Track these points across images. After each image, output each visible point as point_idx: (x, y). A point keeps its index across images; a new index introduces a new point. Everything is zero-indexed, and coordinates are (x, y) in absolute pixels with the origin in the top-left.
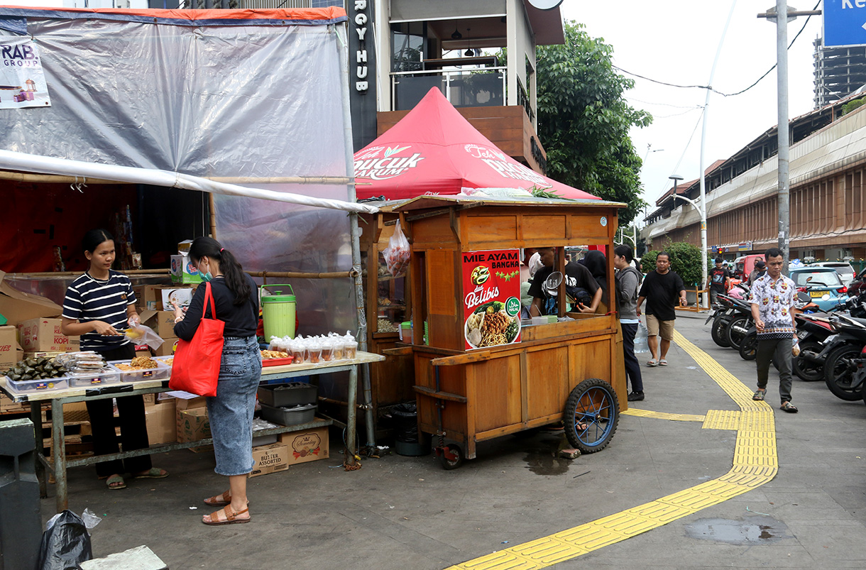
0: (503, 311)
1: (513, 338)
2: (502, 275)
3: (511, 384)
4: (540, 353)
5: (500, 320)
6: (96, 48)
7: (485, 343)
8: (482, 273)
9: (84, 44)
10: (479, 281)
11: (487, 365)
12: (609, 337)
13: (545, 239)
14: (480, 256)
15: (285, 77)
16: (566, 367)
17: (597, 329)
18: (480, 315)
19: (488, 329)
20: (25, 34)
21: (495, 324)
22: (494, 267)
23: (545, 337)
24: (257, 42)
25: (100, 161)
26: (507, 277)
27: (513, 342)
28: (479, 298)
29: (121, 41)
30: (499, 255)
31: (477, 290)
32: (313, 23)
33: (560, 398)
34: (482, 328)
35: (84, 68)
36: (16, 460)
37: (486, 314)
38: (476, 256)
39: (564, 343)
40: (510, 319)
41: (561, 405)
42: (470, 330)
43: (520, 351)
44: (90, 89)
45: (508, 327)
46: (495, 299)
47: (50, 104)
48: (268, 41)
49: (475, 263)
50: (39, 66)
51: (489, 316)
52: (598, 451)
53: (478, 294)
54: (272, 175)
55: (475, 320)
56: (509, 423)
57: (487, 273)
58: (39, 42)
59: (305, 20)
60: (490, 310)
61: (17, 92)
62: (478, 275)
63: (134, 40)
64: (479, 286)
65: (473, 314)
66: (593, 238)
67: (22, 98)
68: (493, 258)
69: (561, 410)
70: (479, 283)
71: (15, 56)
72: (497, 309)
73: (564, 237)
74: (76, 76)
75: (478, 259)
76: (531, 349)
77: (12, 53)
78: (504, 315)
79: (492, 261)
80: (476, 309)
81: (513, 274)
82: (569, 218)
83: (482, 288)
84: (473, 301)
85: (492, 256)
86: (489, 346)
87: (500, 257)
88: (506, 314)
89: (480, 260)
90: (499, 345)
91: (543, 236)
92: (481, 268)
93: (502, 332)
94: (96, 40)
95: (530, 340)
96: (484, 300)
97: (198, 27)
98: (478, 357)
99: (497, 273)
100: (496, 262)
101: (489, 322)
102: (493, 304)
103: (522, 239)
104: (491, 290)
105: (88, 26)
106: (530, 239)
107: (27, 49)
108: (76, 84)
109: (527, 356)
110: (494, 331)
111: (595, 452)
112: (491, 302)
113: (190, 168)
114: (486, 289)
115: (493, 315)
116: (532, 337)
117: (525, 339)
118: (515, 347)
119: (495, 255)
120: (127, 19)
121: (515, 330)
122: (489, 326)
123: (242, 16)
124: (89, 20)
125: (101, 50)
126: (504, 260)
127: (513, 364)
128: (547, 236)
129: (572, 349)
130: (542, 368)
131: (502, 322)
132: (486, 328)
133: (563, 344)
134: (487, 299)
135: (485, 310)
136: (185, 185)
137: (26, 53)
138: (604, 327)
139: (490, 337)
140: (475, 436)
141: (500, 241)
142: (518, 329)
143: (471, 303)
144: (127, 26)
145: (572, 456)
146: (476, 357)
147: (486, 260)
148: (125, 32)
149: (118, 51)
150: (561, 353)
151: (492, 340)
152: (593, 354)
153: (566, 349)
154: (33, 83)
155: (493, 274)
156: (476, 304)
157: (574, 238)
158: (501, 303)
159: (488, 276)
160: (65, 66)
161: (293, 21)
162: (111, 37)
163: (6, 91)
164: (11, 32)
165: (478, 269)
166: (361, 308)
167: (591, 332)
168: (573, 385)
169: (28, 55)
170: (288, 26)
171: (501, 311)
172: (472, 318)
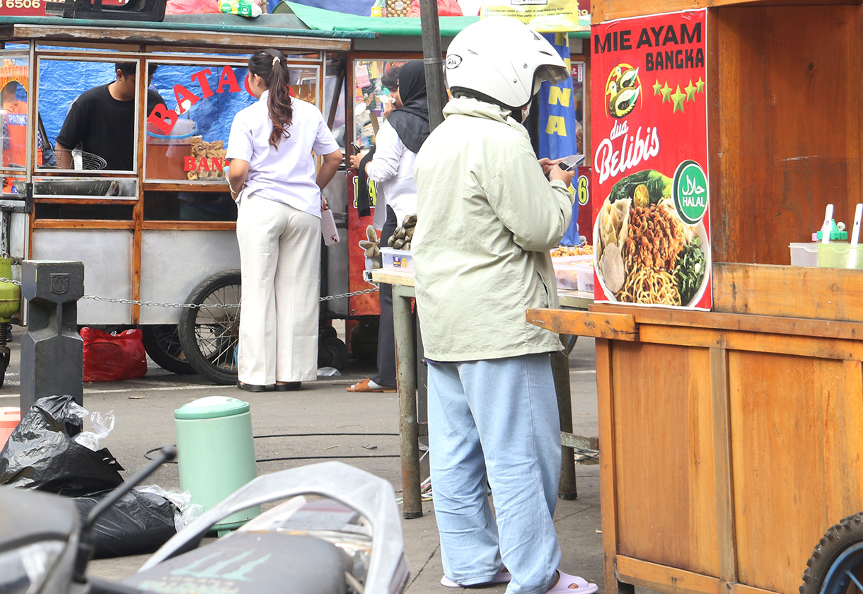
0: (667, 204)
1: (694, 291)
2: (666, 90)
3: (696, 441)
4: (767, 362)
5: (663, 229)
7: (631, 289)
8: (626, 84)
10: (620, 107)
14: (622, 33)
18: (620, 207)
19: (638, 251)
21: (651, 241)
22: (652, 67)
23: (774, 310)
26: (676, 96)
27: (693, 306)
28: (619, 157)
30: (661, 28)
31: (615, 132)
34: (626, 245)
37: (633, 205)
38: (615, 34)
39: (830, 349)
40: (688, 233)
42: (604, 248)
45: (681, 255)
46: (651, 162)
49: (613, 54)
51: (638, 212)
53: (618, 145)
55: (611, 220)
57: (636, 85)
60: (641, 194)
62: (618, 89)
64: (621, 120)
65: (608, 202)
68: (648, 42)
70: (620, 113)
72: (655, 194)
75: (621, 42)
76: (737, 342)
78: (670, 214)
79: (647, 48)
80: (614, 189)
81: (690, 89)
83: (626, 128)
84: (608, 164)
85: (645, 34)
86: (640, 303)
87: (660, 37)
88: (673, 214)
89: (623, 48)
90: (663, 305)
92: (624, 70)
93: (669, 266)
95: (734, 310)
96: (629, 164)
99: (656, 86)
100: (655, 51)
101: (639, 232)
102: (645, 178)
104: (643, 137)
109: (735, 360)
110: (649, 262)
112: (644, 172)
114: (633, 131)
115: (648, 211)
116: (739, 303)
117: (723, 301)
118: (697, 322)
119: (653, 29)
121: (697, 267)
122: (639, 243)
126: (671, 46)
131: (665, 235)
132: (633, 247)
133: (826, 348)
134: (635, 162)
135: (632, 192)
139: (641, 277)
140: (616, 562)
142: (704, 267)
143: (605, 171)
147: (635, 45)
151: (646, 287)
155: (648, 90)
156: (614, 174)
158: (664, 179)
159: (637, 92)
165: (618, 71)
171: (664, 202)
172: (606, 212)
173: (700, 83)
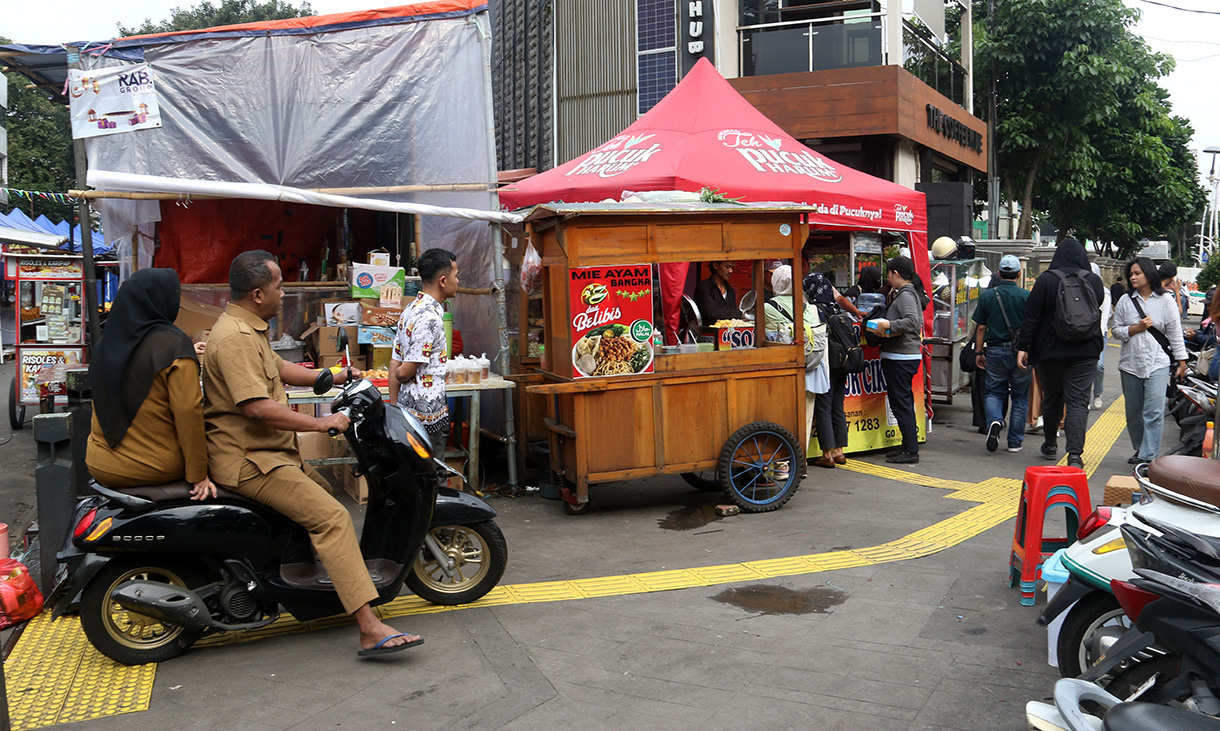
0: (627, 335)
1: (642, 367)
2: (625, 294)
3: (640, 421)
4: (683, 387)
5: (623, 345)
6: (209, 67)
7: (601, 371)
8: (597, 292)
9: (196, 64)
10: (593, 300)
11: (605, 395)
12: (794, 372)
13: (691, 252)
14: (594, 272)
15: (411, 78)
16: (724, 406)
17: (773, 361)
18: (594, 339)
19: (606, 355)
20: (142, 61)
21: (615, 350)
22: (614, 285)
23: (691, 368)
24: (380, 44)
25: (207, 178)
26: (633, 296)
27: (641, 372)
28: (592, 320)
29: (232, 58)
30: (622, 271)
31: (590, 310)
32: (448, 16)
33: (716, 442)
34: (597, 354)
35: (194, 87)
36: (52, 447)
37: (602, 338)
38: (589, 273)
39: (720, 377)
40: (639, 346)
41: (717, 452)
42: (580, 356)
43: (653, 383)
44: (200, 108)
45: (635, 354)
46: (615, 321)
47: (160, 125)
48: (393, 41)
49: (587, 280)
50: (153, 89)
51: (606, 341)
52: (767, 511)
53: (591, 315)
54: (392, 185)
55: (586, 345)
56: (637, 465)
57: (604, 291)
58: (154, 67)
59: (438, 14)
60: (608, 333)
61: (131, 116)
62: (592, 293)
63: (245, 55)
64: (594, 306)
65: (584, 338)
66: (766, 250)
67: (135, 121)
68: (613, 275)
69: (716, 457)
70: (592, 303)
71: (131, 83)
72: (618, 333)
73: (720, 249)
74: (186, 96)
75: (593, 275)
76: (668, 382)
77: (128, 80)
78: (628, 340)
79: (612, 278)
80: (588, 332)
81: (641, 293)
82: (727, 227)
83: (596, 309)
84: (584, 323)
85: (610, 272)
86: (607, 375)
87: (622, 274)
88: (631, 339)
89: (594, 277)
90: (622, 374)
91: (688, 249)
92: (595, 287)
93: (626, 359)
94: (207, 59)
95: (667, 371)
96: (599, 322)
97: (315, 34)
98: (589, 386)
99: (619, 292)
100: (617, 279)
101: (606, 348)
102: (612, 327)
103: (655, 253)
104: (610, 311)
105: (201, 46)
106: (667, 253)
107: (143, 75)
108: (187, 103)
109: (664, 390)
110: (614, 358)
111: (762, 512)
112: (610, 325)
113: (297, 180)
114: (602, 309)
115: (613, 340)
116: (670, 367)
117: (660, 368)
118: (644, 378)
119: (616, 271)
120: (236, 34)
121: (645, 358)
122: (606, 353)
123: (364, 18)
124: (203, 40)
125: (211, 68)
126: (627, 277)
127: (643, 398)
128: (693, 249)
129: (732, 385)
130: (687, 404)
131: (625, 347)
132: (602, 354)
133: (718, 377)
134: (604, 321)
135: (601, 333)
136: (289, 198)
137: (141, 78)
138: (785, 360)
139: (608, 364)
140: (587, 477)
141: (623, 255)
142: (649, 357)
143: (582, 325)
144: (239, 42)
145: (724, 512)
146: (586, 386)
147: (603, 277)
148: (236, 48)
149: (229, 67)
150: (716, 389)
151: (611, 368)
152: (767, 393)
153: (723, 383)
154: (146, 106)
155: (613, 294)
156: (589, 327)
157: (736, 250)
158: (624, 327)
159: (605, 295)
160: (176, 87)
161: (424, 16)
162: (223, 55)
163: (121, 116)
164: (129, 61)
165: (591, 287)
166: (503, 328)
167: (762, 365)
168: (734, 427)
169: (143, 81)
170: (418, 22)
171: (624, 336)
172: (583, 342)
173: (647, 291)
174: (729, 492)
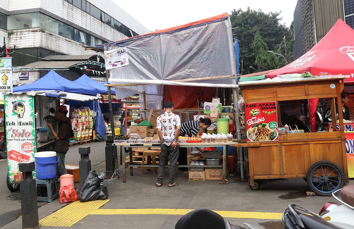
0: (267, 127)
1: (274, 138)
2: (266, 112)
3: (274, 158)
4: (291, 146)
5: (266, 130)
6: (142, 46)
7: (258, 139)
8: (256, 112)
9: (139, 46)
10: (254, 115)
11: (260, 148)
12: (340, 141)
13: (292, 96)
14: (254, 105)
15: (203, 43)
16: (309, 154)
17: (330, 137)
18: (255, 128)
19: (259, 134)
20: (124, 46)
21: (263, 132)
22: (262, 109)
23: (293, 139)
24: (194, 33)
25: (142, 79)
26: (269, 113)
27: (274, 140)
28: (254, 122)
29: (149, 43)
30: (265, 104)
31: (253, 118)
32: (216, 21)
33: (305, 167)
34: (256, 133)
35: (138, 53)
37: (258, 128)
38: (252, 105)
39: (306, 142)
40: (272, 131)
41: (306, 171)
42: (250, 134)
43: (278, 144)
44: (140, 59)
45: (271, 134)
46: (263, 122)
47: (129, 64)
48: (198, 32)
49: (252, 108)
50: (127, 54)
51: (260, 129)
52: (327, 196)
53: (254, 120)
54: (198, 78)
55: (252, 130)
56: (273, 174)
57: (258, 111)
58: (127, 48)
59: (212, 21)
60: (260, 126)
61: (121, 62)
62: (253, 112)
63: (152, 41)
64: (255, 116)
65: (251, 128)
66: (324, 94)
67: (122, 64)
68: (261, 106)
69: (306, 173)
71: (121, 53)
72: (264, 126)
73: (304, 95)
74: (136, 55)
75: (254, 106)
76: (284, 144)
77: (120, 52)
78: (268, 128)
79: (261, 107)
80: (252, 126)
81: (272, 112)
82: (306, 86)
83: (255, 117)
84: (251, 123)
85: (260, 105)
86: (260, 141)
87: (265, 105)
88: (269, 128)
89: (254, 107)
90: (266, 141)
91: (291, 95)
92: (255, 110)
93: (267, 135)
94: (142, 44)
95: (284, 140)
96: (257, 122)
97: (173, 33)
98: (253, 145)
99: (264, 112)
100: (263, 107)
101: (260, 131)
102: (261, 124)
103: (277, 97)
104: (260, 118)
105: (140, 40)
106: (282, 97)
107: (124, 50)
108: (136, 57)
109: (283, 147)
110: (263, 135)
111: (325, 196)
112: (261, 123)
113: (167, 78)
114: (258, 118)
115: (262, 129)
116: (285, 139)
117: (281, 139)
118: (274, 142)
119: (263, 104)
120: (150, 35)
121: (275, 135)
122: (260, 133)
123: (188, 26)
124: (141, 38)
125: (143, 46)
126: (267, 106)
127: (275, 150)
128: (293, 95)
129: (312, 146)
130: (293, 153)
131: (267, 131)
133: (305, 143)
134: (258, 122)
135: (257, 126)
136: (165, 84)
137: (124, 51)
138: (335, 137)
139: (260, 137)
140: (253, 177)
141: (265, 99)
142: (277, 135)
143: (250, 123)
144: (151, 38)
145: (308, 195)
147: (258, 106)
148: (150, 40)
149: (148, 46)
150: (304, 147)
151: (262, 139)
152: (328, 149)
153: (308, 145)
154: (125, 59)
155: (262, 113)
156: (252, 124)
157: (311, 95)
158: (266, 124)
159: (259, 113)
160: (133, 53)
161: (208, 22)
162: (146, 42)
163: (118, 63)
164: (121, 46)
165: (253, 110)
166: (238, 124)
167: (325, 139)
168: (313, 162)
169: (125, 52)
170: (206, 25)
171: (266, 127)
172: (251, 129)
173: (275, 111)
174: (310, 187)
